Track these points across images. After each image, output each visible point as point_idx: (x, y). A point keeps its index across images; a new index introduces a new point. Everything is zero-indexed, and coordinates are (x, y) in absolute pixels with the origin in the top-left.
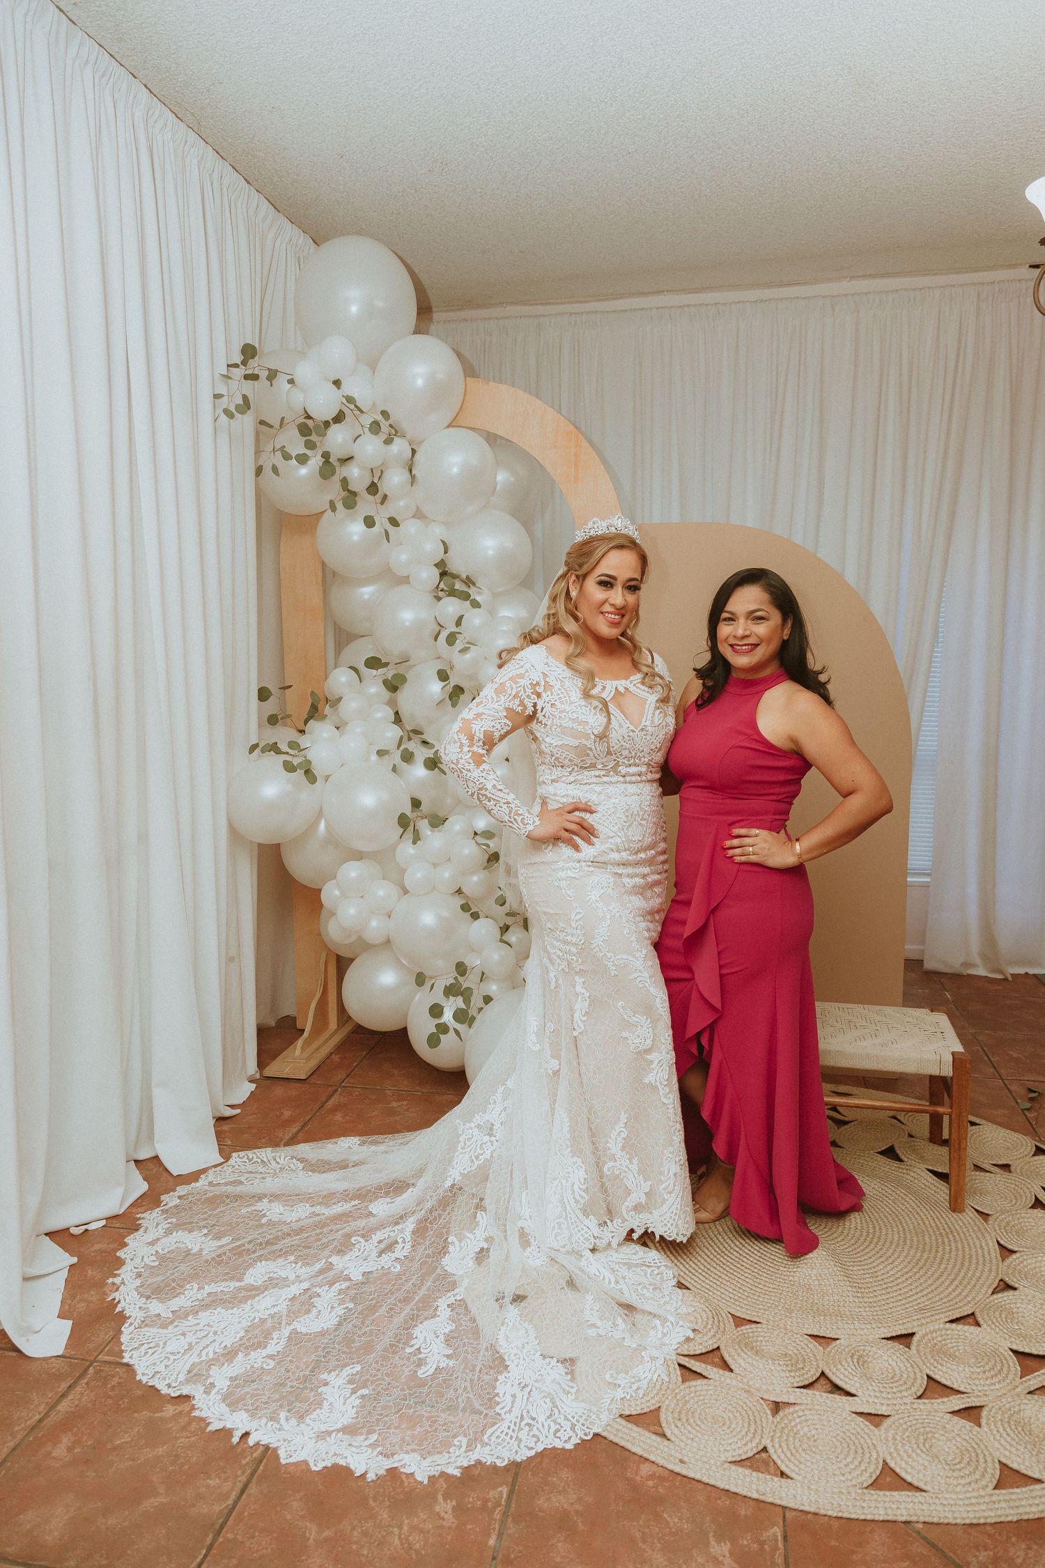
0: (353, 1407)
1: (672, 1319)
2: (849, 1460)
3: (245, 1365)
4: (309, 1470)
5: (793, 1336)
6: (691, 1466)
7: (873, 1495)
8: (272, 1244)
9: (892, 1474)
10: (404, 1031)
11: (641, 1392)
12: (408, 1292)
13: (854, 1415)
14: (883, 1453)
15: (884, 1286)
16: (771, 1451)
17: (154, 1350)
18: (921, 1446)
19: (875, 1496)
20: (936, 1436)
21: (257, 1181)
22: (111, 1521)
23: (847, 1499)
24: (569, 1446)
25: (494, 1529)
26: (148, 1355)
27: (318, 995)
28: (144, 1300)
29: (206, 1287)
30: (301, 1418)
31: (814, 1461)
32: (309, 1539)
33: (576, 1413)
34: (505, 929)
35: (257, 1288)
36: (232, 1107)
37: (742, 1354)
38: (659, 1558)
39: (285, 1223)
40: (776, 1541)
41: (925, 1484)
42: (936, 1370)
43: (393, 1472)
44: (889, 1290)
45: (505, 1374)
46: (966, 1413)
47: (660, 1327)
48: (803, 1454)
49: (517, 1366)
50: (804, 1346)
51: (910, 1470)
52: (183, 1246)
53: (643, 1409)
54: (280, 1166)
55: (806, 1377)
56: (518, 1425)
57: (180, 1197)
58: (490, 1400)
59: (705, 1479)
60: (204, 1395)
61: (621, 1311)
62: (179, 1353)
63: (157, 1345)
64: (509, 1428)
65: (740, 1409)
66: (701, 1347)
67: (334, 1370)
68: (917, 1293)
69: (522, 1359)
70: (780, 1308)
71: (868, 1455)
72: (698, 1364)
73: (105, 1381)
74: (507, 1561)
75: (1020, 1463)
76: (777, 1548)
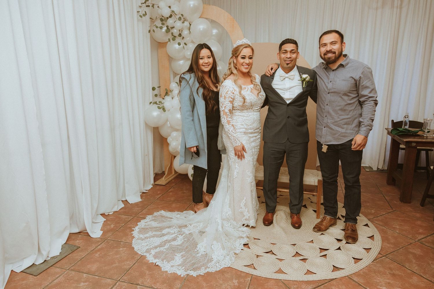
0: (181, 261)
2: (272, 267)
3: (159, 250)
5: (267, 243)
9: (281, 271)
10: (187, 175)
13: (275, 259)
14: (280, 266)
16: (254, 264)
19: (275, 275)
22: (106, 268)
26: (138, 246)
27: (169, 166)
28: (139, 234)
30: (169, 262)
31: (263, 267)
35: (165, 234)
36: (146, 190)
37: (253, 245)
38: (221, 282)
40: (248, 280)
41: (288, 273)
42: (299, 251)
46: (303, 260)
48: (261, 266)
49: (217, 252)
50: (268, 245)
51: (285, 270)
55: (267, 251)
56: (216, 262)
60: (149, 255)
64: (214, 263)
65: (249, 256)
67: (179, 253)
69: (218, 250)
71: (276, 267)
73: (109, 243)
74: (188, 280)
75: (312, 270)
76: (248, 282)
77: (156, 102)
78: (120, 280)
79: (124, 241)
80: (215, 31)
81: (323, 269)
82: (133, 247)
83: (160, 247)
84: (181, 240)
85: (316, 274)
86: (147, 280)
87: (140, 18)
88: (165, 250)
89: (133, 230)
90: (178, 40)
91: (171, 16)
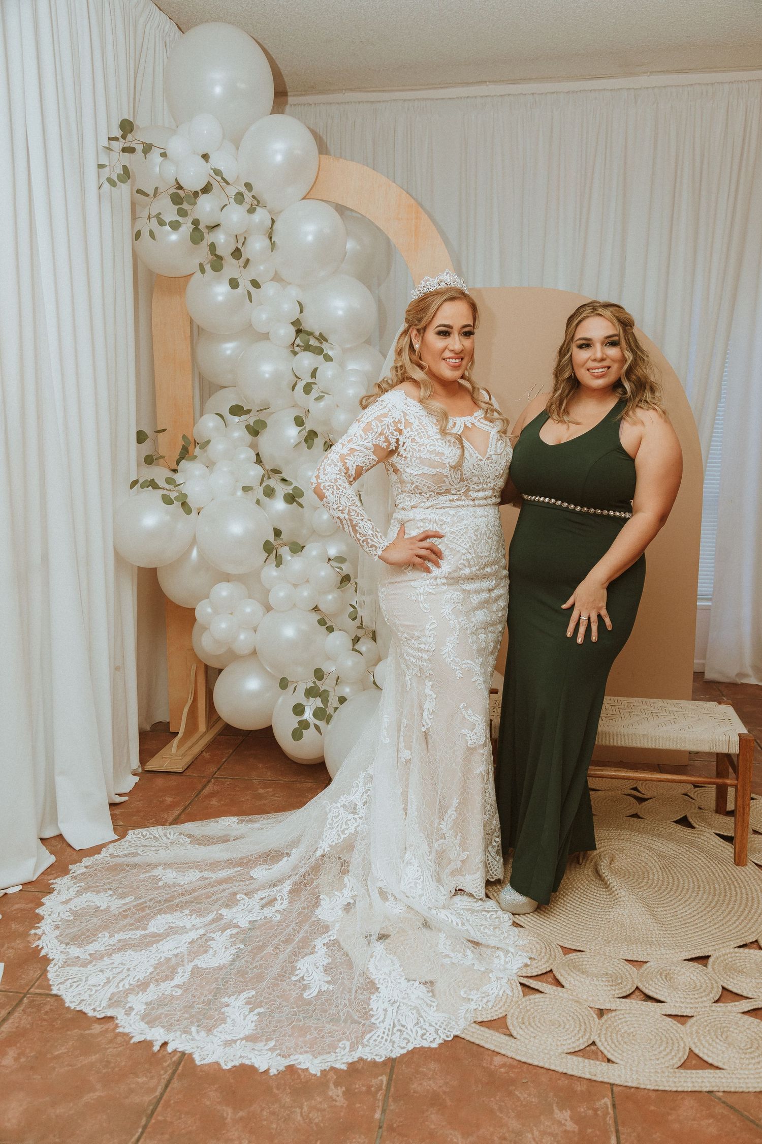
0: (252, 1022)
1: (512, 950)
2: (662, 1048)
3: (158, 993)
4: (221, 1069)
5: (611, 960)
6: (535, 1056)
7: (682, 1073)
8: (170, 901)
9: (696, 1058)
10: (269, 730)
11: (490, 1004)
12: (289, 935)
13: (664, 1017)
14: (689, 1043)
15: (683, 922)
16: (599, 1044)
17: (79, 983)
18: (719, 1037)
19: (684, 1074)
20: (731, 1029)
21: (151, 854)
22: (60, 1110)
23: (662, 1077)
24: (434, 1045)
25: (379, 1107)
26: (73, 988)
27: (190, 702)
28: (64, 946)
29: (116, 935)
30: (209, 1031)
31: (634, 1050)
32: (226, 1119)
33: (439, 1021)
34: (356, 640)
35: (159, 935)
36: (120, 795)
37: (572, 974)
38: (514, 1124)
39: (179, 885)
40: (607, 1108)
41: (724, 1064)
42: (729, 982)
43: (291, 1069)
44: (687, 925)
45: (377, 994)
46: (754, 1013)
47: (503, 957)
48: (625, 1046)
49: (386, 987)
50: (621, 967)
51: (711, 1055)
52: (93, 904)
53: (493, 1016)
54: (170, 841)
55: (624, 990)
56: (391, 1030)
57: (86, 867)
58: (366, 1013)
59: (547, 1066)
60: (125, 1016)
61: (470, 945)
62: (100, 985)
63: (81, 980)
64: (384, 1033)
65: (572, 1014)
66: (537, 970)
67: (233, 995)
68: (710, 927)
69: (390, 982)
70: (599, 939)
71: (677, 1045)
72: (535, 982)
73: (39, 1008)
74: (391, 1129)
76: (608, 1113)
77: (153, 480)
87: (106, 185)
88: (180, 992)
90: (231, 268)
91: (207, 189)
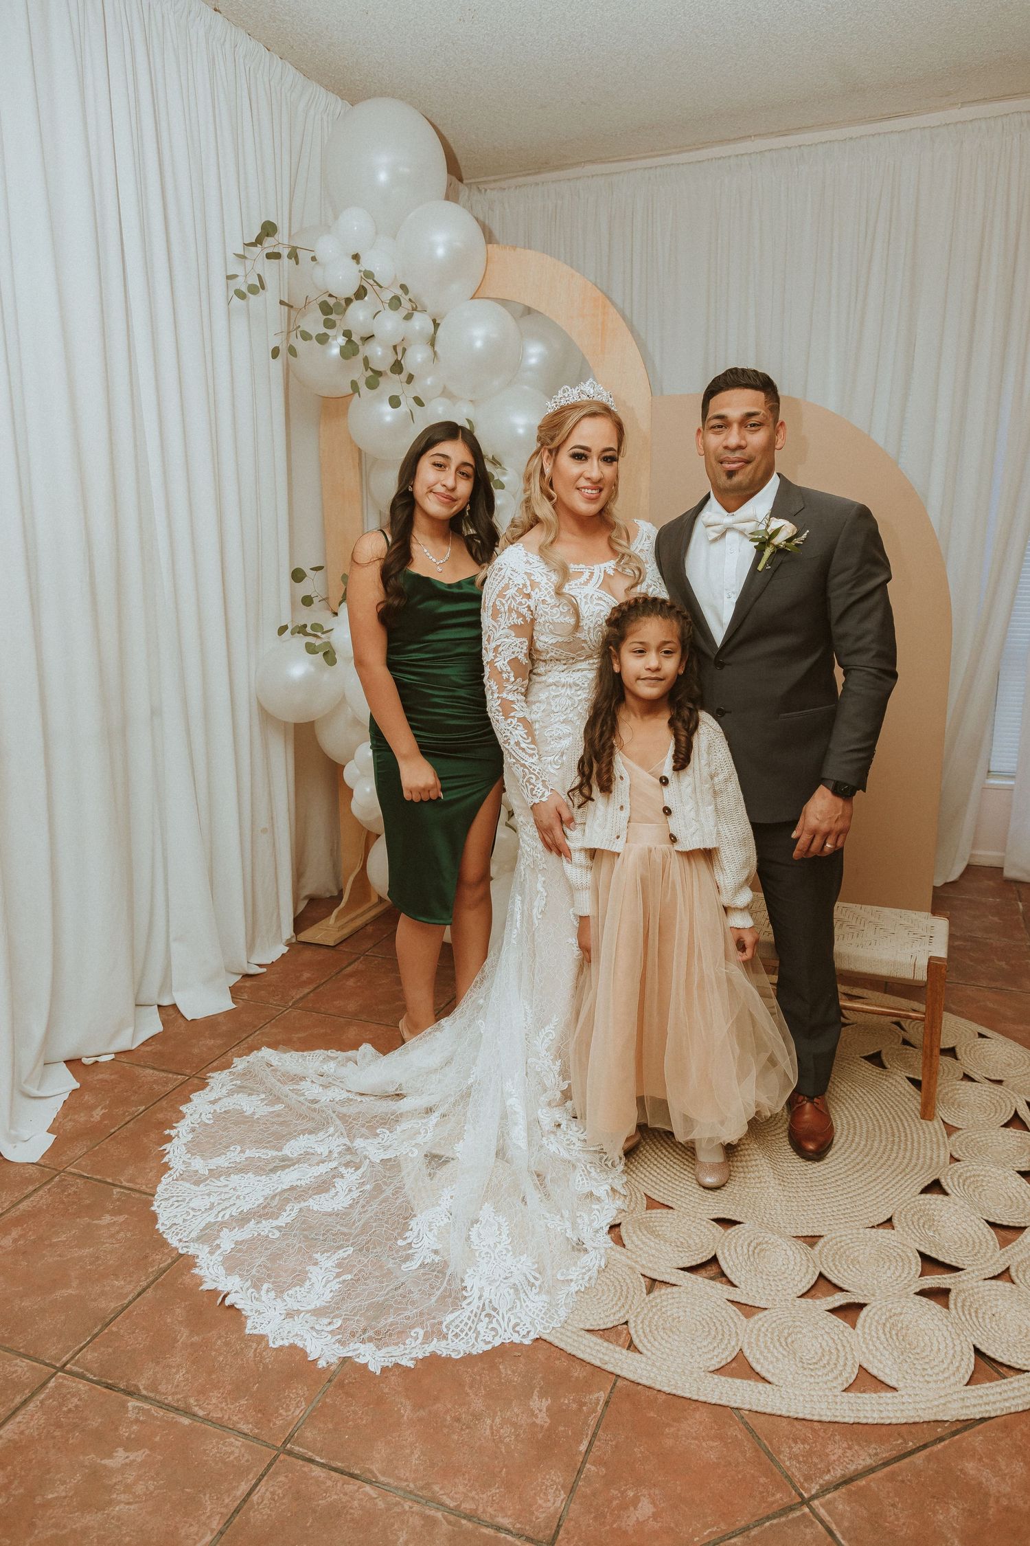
0: (331, 1291)
2: (704, 1343)
5: (699, 1223)
7: (714, 1379)
9: (743, 1362)
13: (728, 1303)
14: (743, 1342)
16: (631, 1324)
19: (716, 1381)
20: (800, 1333)
22: (26, 1303)
23: (687, 1379)
26: (173, 1208)
27: (358, 869)
29: (248, 1151)
30: (281, 1292)
31: (670, 1340)
33: (537, 1308)
36: (259, 965)
37: (639, 1232)
38: (478, 1404)
40: (597, 1404)
41: (773, 1376)
42: (830, 1267)
45: (474, 1267)
46: (845, 1312)
48: (661, 1333)
49: (487, 1263)
50: (704, 1227)
55: (690, 1260)
56: (478, 1315)
60: (208, 1255)
63: (184, 1200)
64: (469, 1318)
65: (617, 1284)
71: (726, 1342)
73: (66, 1188)
74: (341, 1385)
75: (879, 1370)
76: (594, 1411)
77: (304, 625)
78: (65, 1365)
79: (125, 1184)
80: (535, 353)
81: (930, 1372)
82: (153, 1212)
83: (260, 1216)
84: (350, 1191)
85: (895, 1389)
86: (174, 1370)
87: (236, 299)
88: (277, 1234)
89: (169, 1139)
90: (391, 385)
91: (361, 293)
